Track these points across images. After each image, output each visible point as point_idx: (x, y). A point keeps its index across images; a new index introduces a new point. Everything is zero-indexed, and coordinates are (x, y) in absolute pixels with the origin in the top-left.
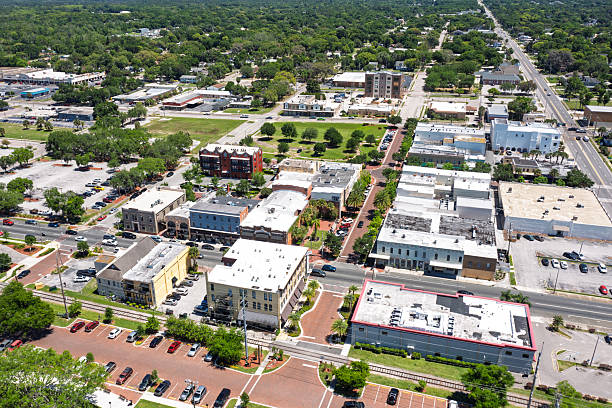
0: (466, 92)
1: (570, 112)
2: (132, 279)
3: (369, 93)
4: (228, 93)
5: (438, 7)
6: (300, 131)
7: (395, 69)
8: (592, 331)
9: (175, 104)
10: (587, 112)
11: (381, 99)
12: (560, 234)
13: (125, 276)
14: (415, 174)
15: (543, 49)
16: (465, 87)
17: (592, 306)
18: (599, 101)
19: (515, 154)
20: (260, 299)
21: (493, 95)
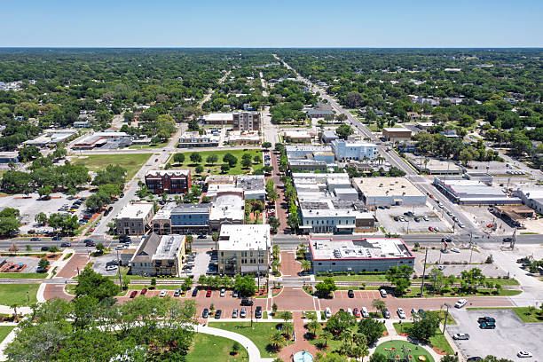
0: (303, 124)
1: (373, 133)
2: (160, 259)
3: (236, 127)
4: (124, 134)
5: (246, 60)
6: (204, 158)
7: (243, 109)
8: (433, 249)
9: (85, 144)
10: (385, 132)
11: (246, 132)
12: (397, 204)
13: (154, 258)
14: (302, 178)
15: (339, 92)
16: (301, 120)
17: (428, 237)
18: (389, 125)
19: (352, 161)
20: (255, 256)
21: (321, 124)
